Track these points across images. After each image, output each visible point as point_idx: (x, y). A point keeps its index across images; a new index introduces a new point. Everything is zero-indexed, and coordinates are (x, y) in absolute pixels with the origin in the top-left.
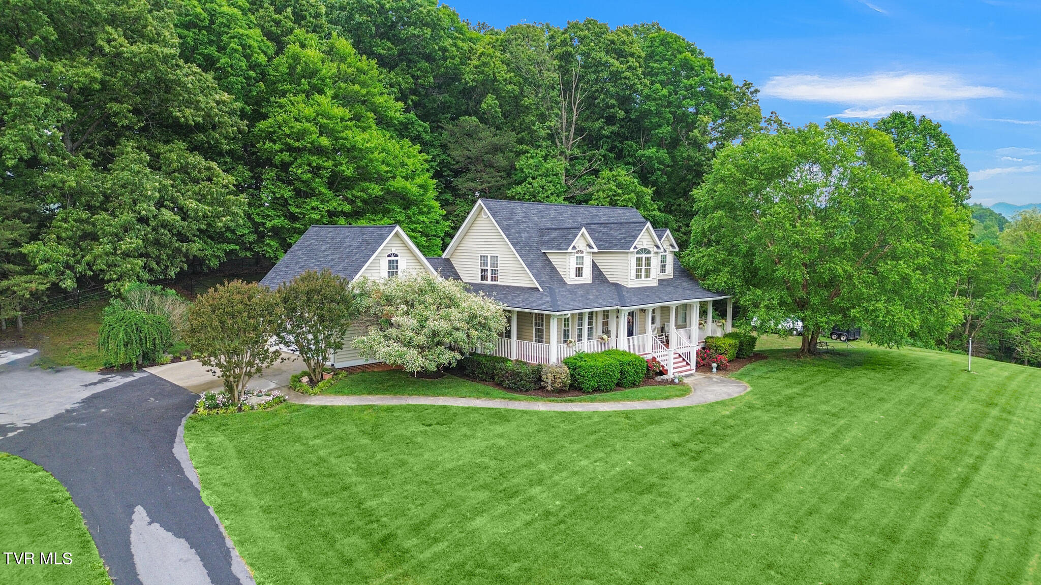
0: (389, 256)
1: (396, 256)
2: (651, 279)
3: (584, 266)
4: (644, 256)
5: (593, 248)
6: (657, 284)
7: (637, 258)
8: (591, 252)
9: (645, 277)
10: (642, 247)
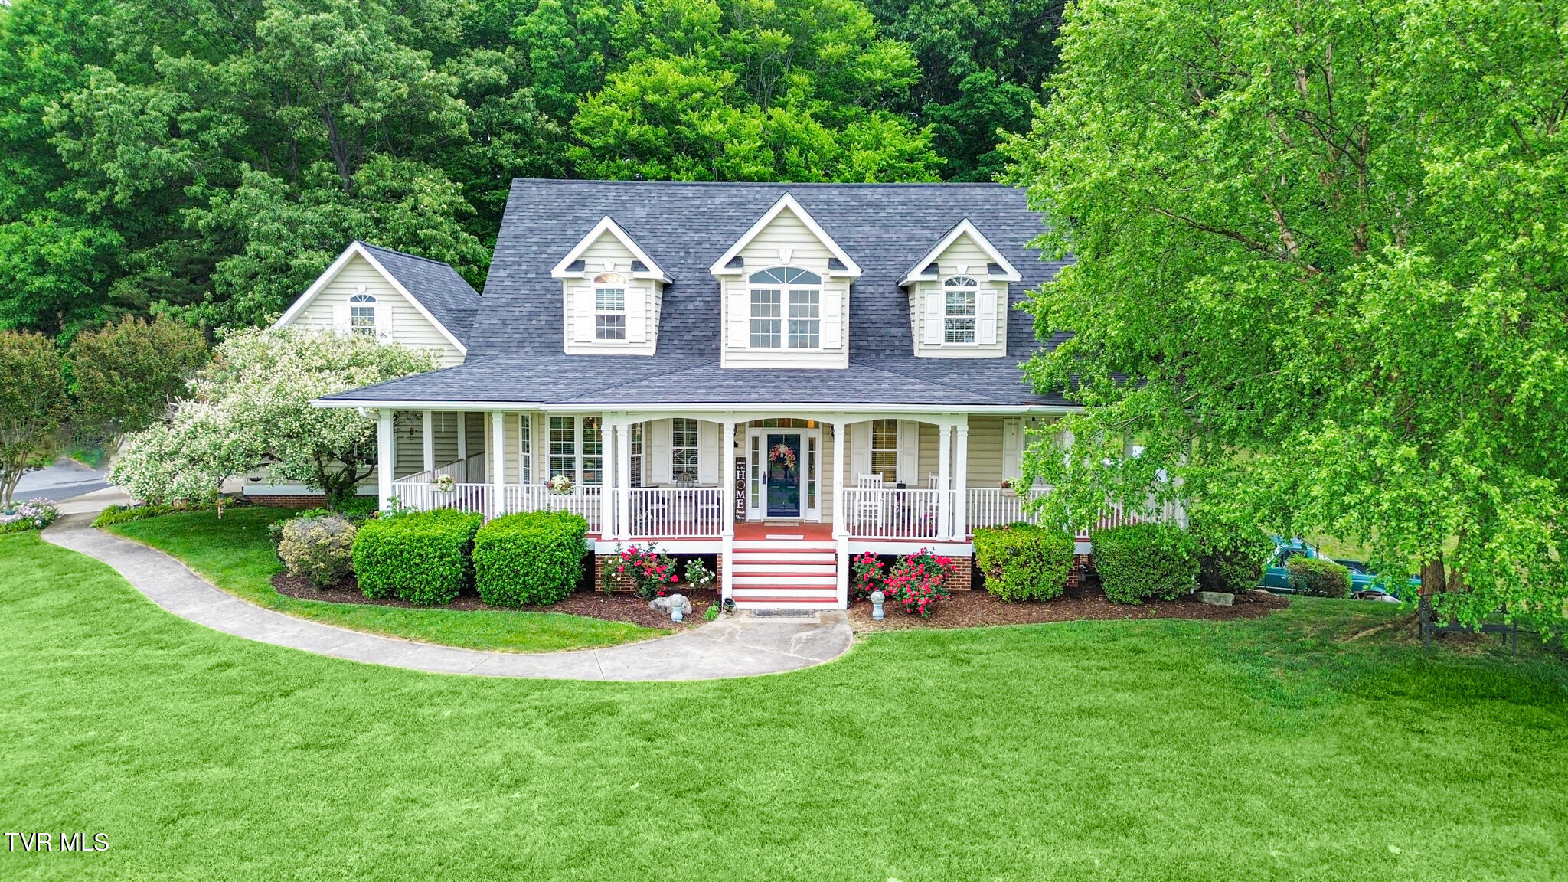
0: (354, 299)
1: (371, 299)
2: (820, 350)
3: (626, 312)
4: (785, 289)
5: (646, 269)
6: (845, 365)
7: (754, 294)
8: (650, 280)
9: (792, 345)
10: (776, 264)
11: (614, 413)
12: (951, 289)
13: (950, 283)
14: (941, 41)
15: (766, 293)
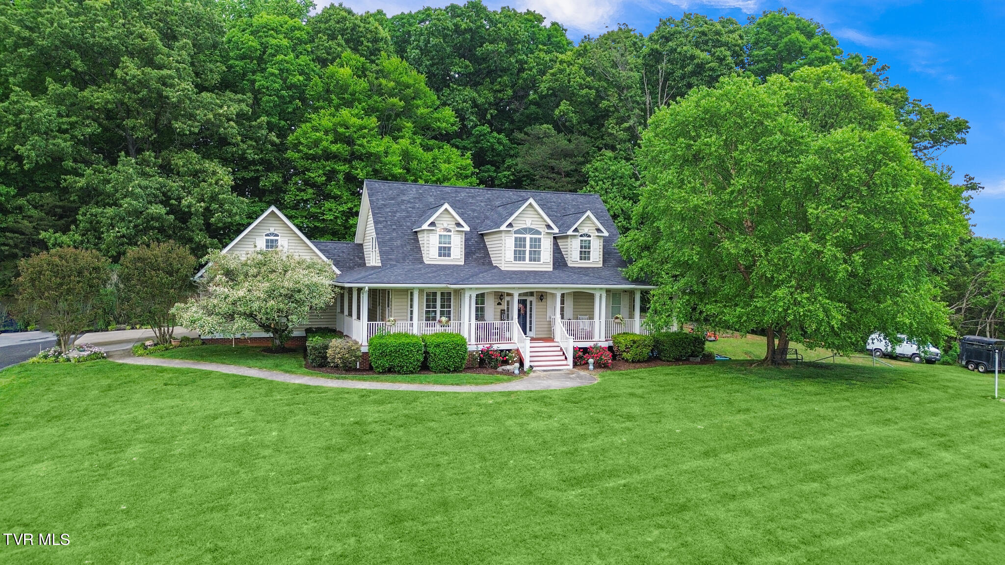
0: (267, 235)
1: (277, 235)
2: (541, 262)
3: (452, 245)
4: (528, 237)
5: (463, 227)
6: (551, 269)
7: (516, 238)
8: (462, 231)
9: (530, 260)
10: (524, 226)
11: (471, 289)
12: (582, 238)
13: (581, 236)
14: (462, 109)
15: (520, 238)
